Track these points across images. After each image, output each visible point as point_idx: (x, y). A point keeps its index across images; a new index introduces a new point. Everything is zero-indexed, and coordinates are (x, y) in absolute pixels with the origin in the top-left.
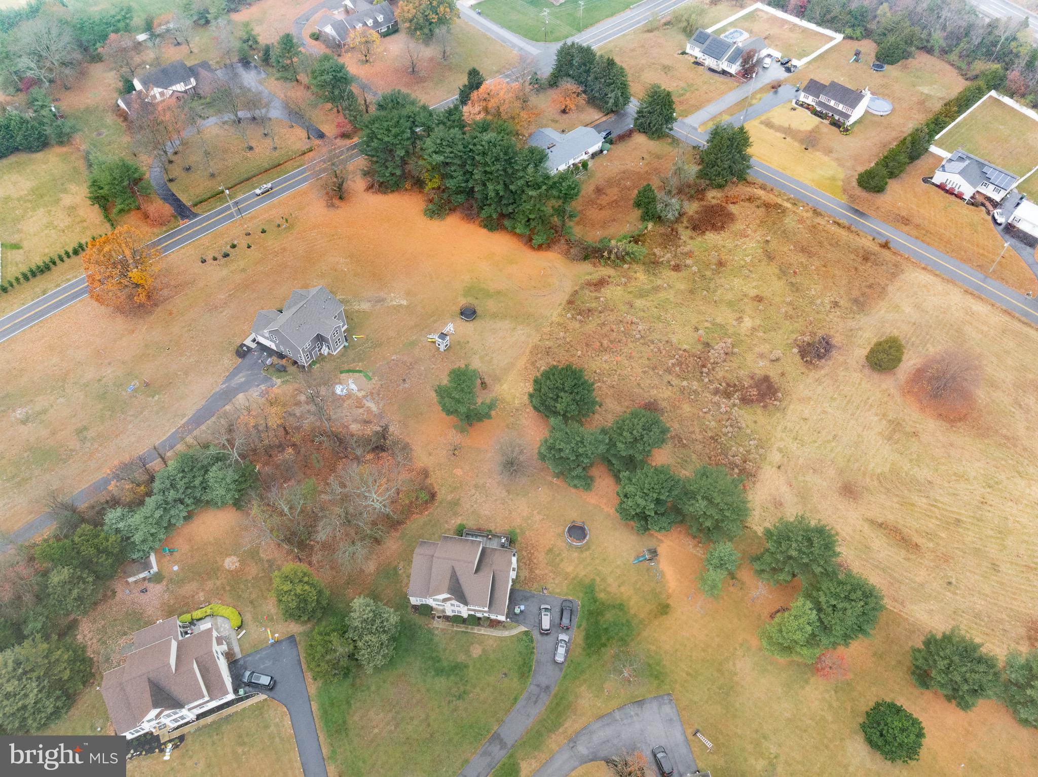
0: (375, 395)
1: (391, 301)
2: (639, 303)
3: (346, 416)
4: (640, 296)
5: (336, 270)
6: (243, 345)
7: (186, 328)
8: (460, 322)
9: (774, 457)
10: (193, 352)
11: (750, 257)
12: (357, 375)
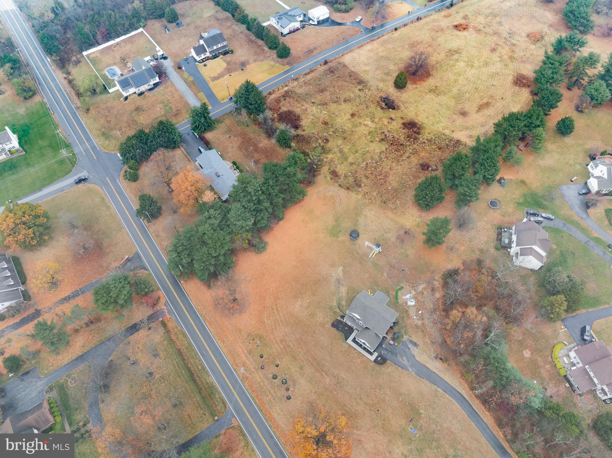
0: (414, 285)
1: (339, 275)
2: (350, 160)
3: (430, 299)
4: (346, 159)
5: (309, 307)
6: (376, 361)
7: (359, 401)
8: (359, 241)
9: (447, 132)
10: (382, 392)
11: (323, 111)
12: (399, 294)
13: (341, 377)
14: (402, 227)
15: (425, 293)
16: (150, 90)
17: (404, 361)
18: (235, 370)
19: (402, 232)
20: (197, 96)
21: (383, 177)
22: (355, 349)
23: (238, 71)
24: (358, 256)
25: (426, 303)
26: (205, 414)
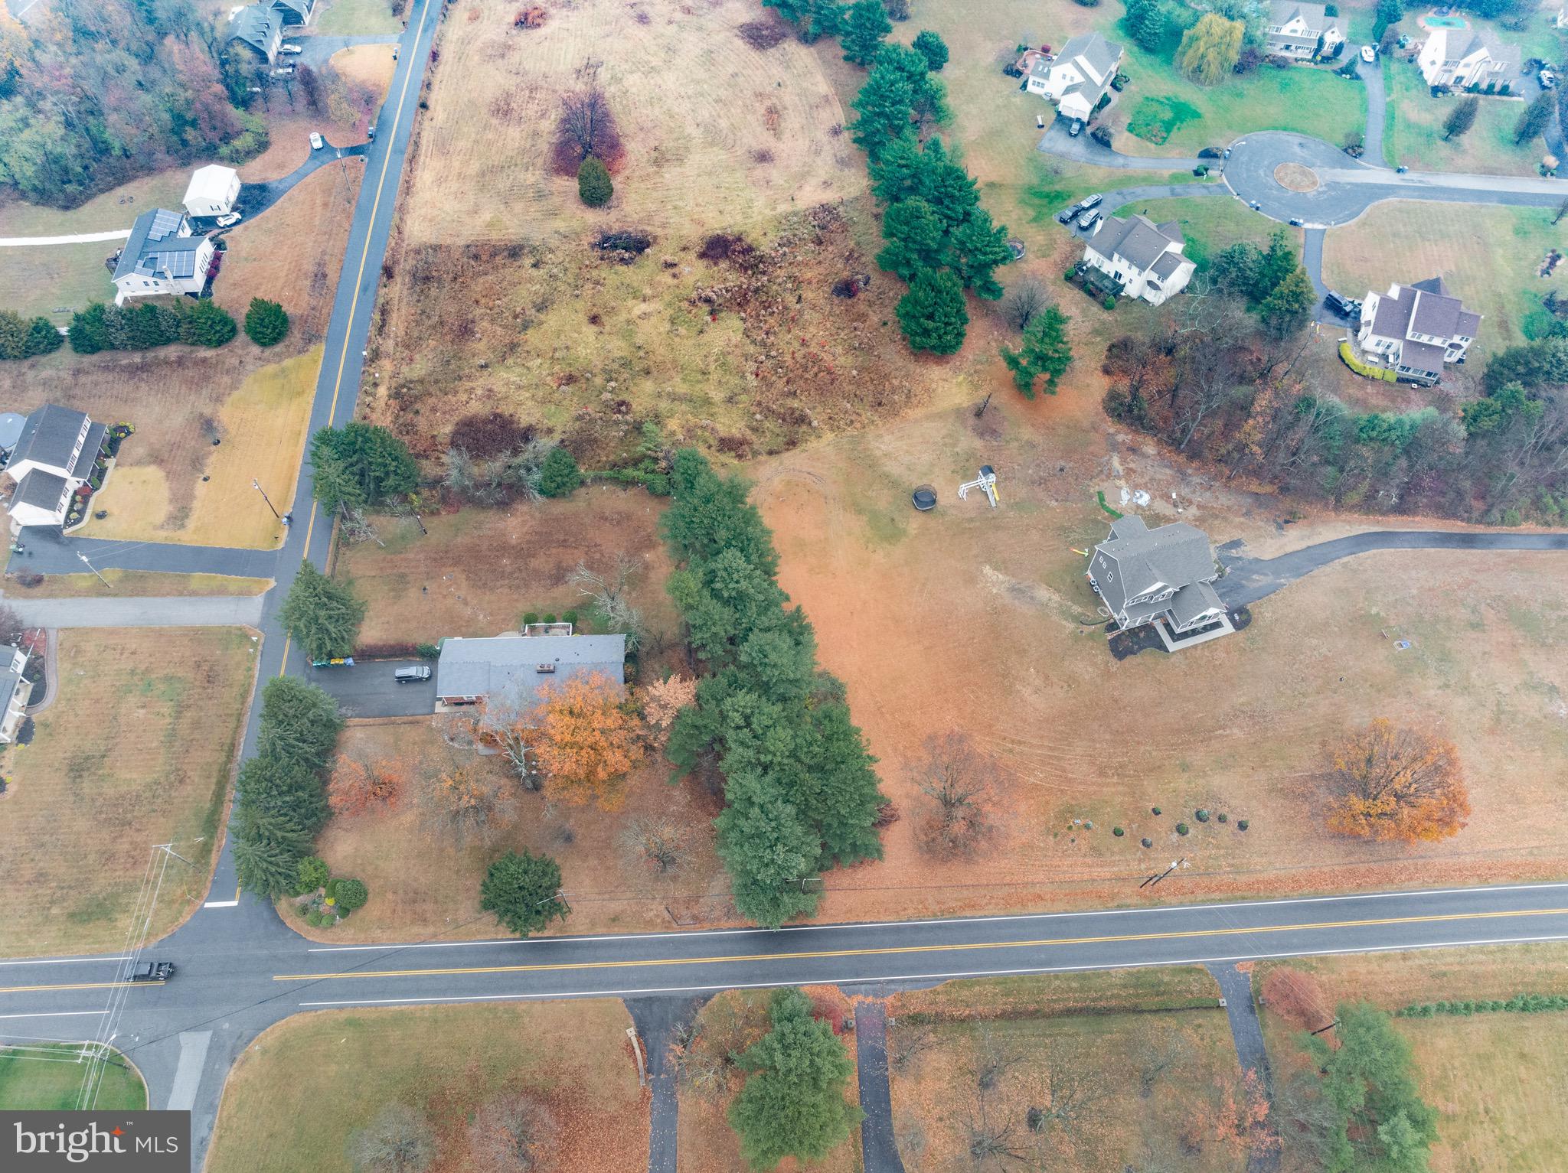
0: (1106, 472)
1: (1003, 583)
2: (717, 396)
3: (1153, 466)
4: (707, 401)
5: (1047, 677)
6: (1238, 626)
7: (1307, 701)
8: (943, 500)
9: (783, 208)
10: (1309, 654)
11: (529, 364)
12: (1112, 506)
13: (1243, 704)
14: (959, 413)
15: (1132, 465)
16: (36, 697)
17: (1260, 580)
18: (1119, 907)
19: (972, 421)
20: (194, 593)
21: (816, 369)
22: (1195, 647)
23: (210, 453)
24: (978, 524)
25: (1158, 476)
26: (1200, 1026)
